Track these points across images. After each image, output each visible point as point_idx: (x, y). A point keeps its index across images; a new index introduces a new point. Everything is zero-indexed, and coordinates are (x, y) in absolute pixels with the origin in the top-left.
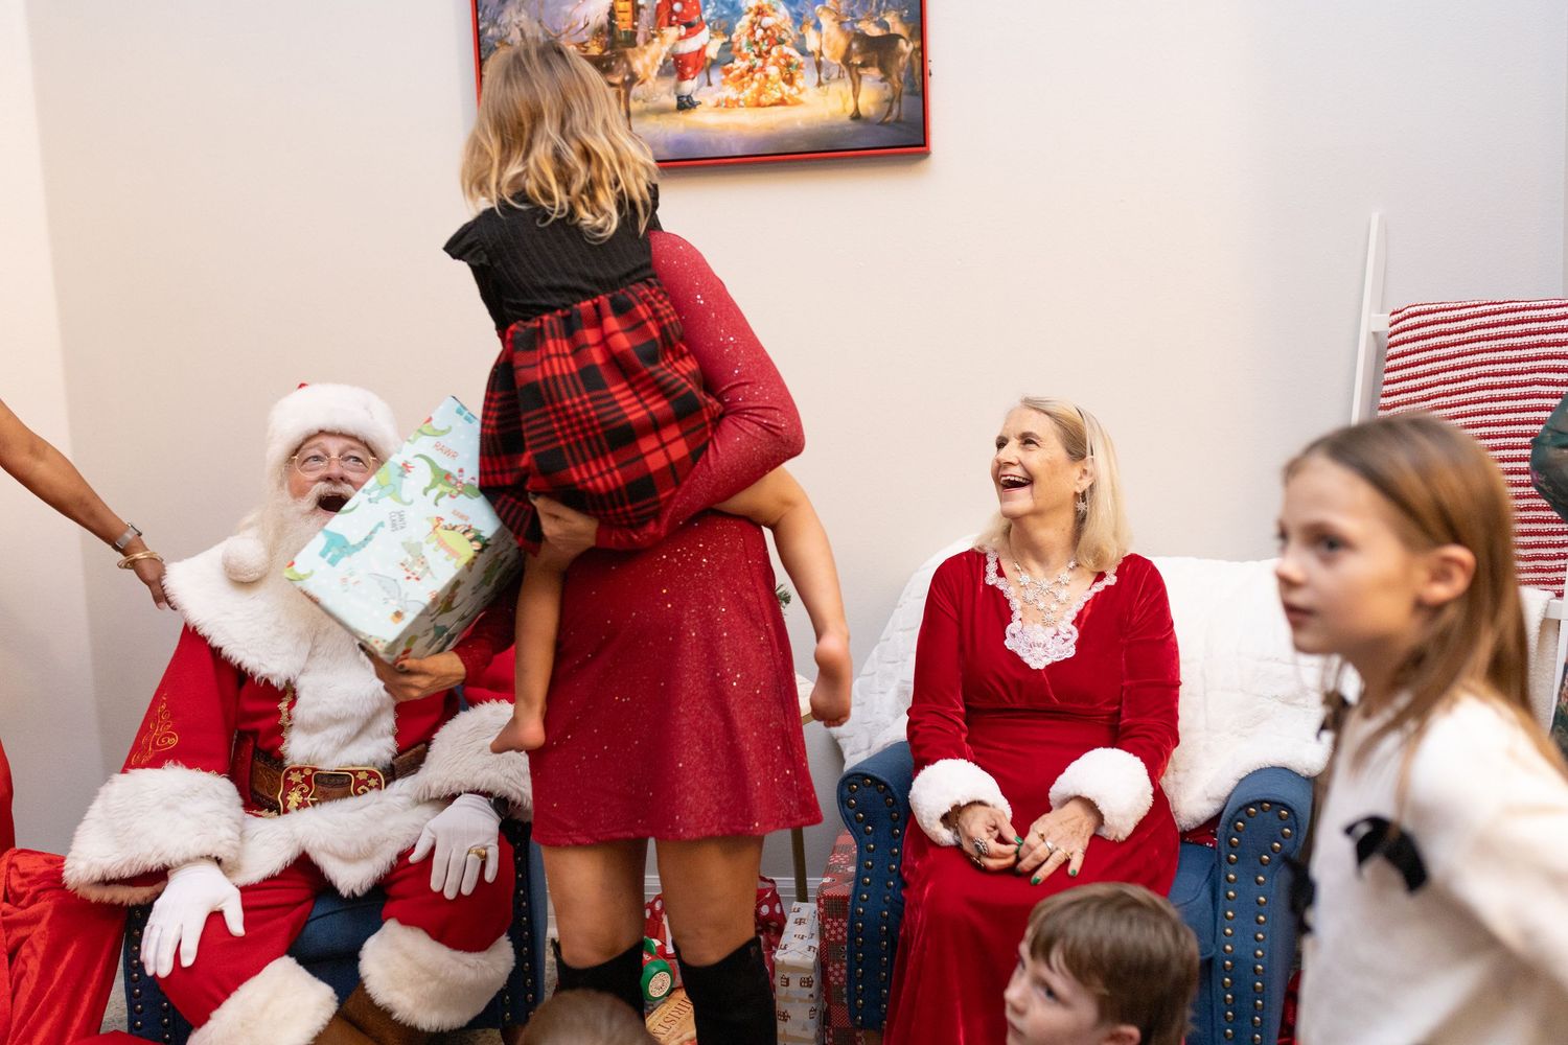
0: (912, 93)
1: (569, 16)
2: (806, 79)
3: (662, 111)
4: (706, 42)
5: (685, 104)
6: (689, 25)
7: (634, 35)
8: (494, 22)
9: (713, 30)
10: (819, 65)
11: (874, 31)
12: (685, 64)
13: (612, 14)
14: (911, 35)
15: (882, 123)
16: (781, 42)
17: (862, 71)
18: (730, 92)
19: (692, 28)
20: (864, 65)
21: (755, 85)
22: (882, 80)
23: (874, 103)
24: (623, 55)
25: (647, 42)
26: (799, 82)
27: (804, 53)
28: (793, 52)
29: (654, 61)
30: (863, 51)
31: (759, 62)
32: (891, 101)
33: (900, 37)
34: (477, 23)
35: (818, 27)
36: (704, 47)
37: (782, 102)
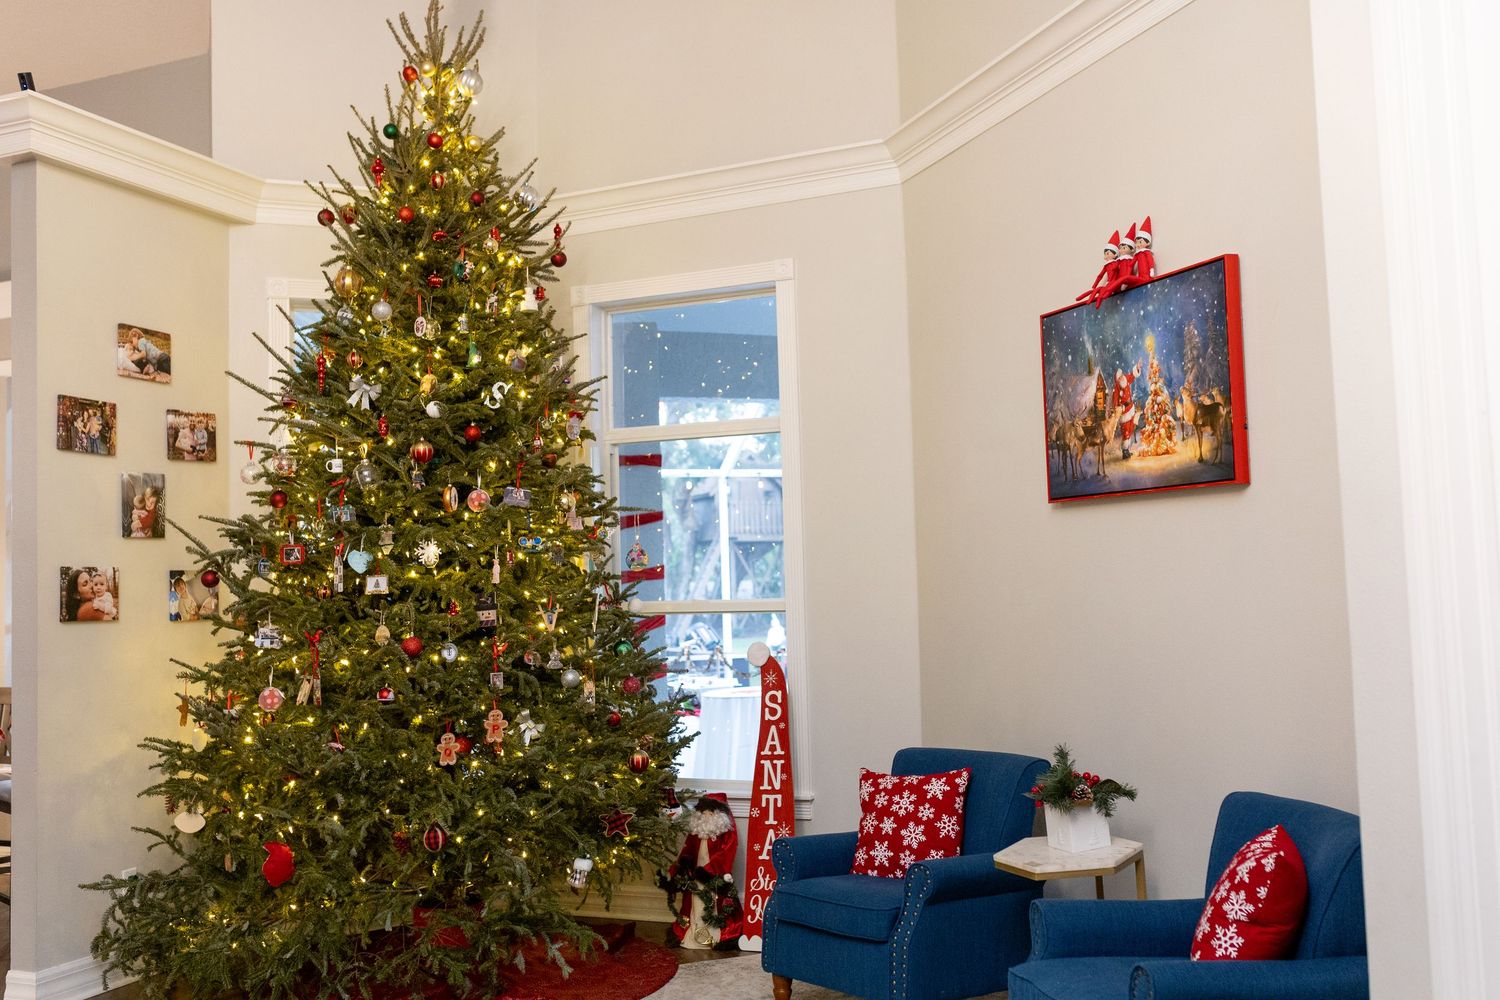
0: (1227, 443)
1: (1079, 403)
2: (1177, 436)
3: (1116, 460)
4: (1133, 415)
5: (1126, 455)
6: (1126, 405)
7: (1104, 412)
8: (1052, 410)
9: (1136, 407)
10: (1183, 425)
11: (1208, 402)
12: (1125, 430)
13: (1095, 400)
14: (1225, 403)
15: (1213, 464)
16: (1166, 412)
17: (1203, 429)
18: (1144, 447)
19: (1128, 406)
20: (1204, 425)
21: (1155, 441)
22: (1212, 435)
23: (1209, 451)
24: (1100, 426)
25: (1110, 417)
26: (1174, 438)
27: (1176, 419)
28: (1171, 419)
29: (1113, 428)
30: (1203, 415)
31: (1156, 426)
32: (1217, 449)
33: (1219, 404)
34: (1045, 411)
35: (1181, 401)
36: (1133, 417)
37: (1167, 452)
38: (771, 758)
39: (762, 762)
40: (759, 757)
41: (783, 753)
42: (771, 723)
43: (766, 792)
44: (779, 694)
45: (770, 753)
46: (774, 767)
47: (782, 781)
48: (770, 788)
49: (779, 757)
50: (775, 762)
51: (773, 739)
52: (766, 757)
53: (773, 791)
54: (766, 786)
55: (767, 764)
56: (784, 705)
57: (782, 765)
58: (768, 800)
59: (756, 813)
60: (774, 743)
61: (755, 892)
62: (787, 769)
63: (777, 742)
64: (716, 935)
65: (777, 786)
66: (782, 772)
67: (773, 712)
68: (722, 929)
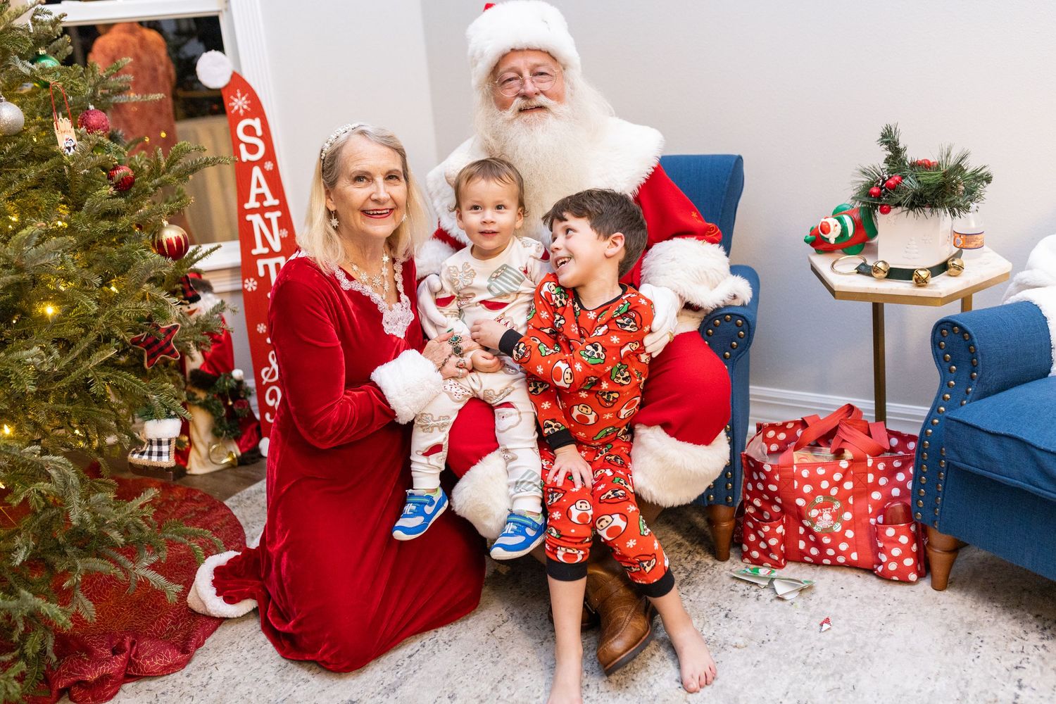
38: (262, 211)
39: (249, 217)
40: (243, 212)
41: (276, 202)
42: (251, 164)
43: (262, 256)
44: (256, 123)
45: (257, 205)
46: (268, 222)
47: (283, 240)
48: (266, 250)
49: (272, 209)
50: (267, 215)
51: (259, 185)
52: (253, 211)
53: (272, 254)
54: (260, 249)
55: (256, 220)
56: (267, 137)
57: (278, 218)
58: (266, 267)
59: (251, 285)
60: (260, 191)
61: (269, 385)
62: (285, 222)
63: (265, 189)
64: (236, 451)
65: (277, 246)
66: (281, 227)
67: (252, 149)
68: (237, 439)
